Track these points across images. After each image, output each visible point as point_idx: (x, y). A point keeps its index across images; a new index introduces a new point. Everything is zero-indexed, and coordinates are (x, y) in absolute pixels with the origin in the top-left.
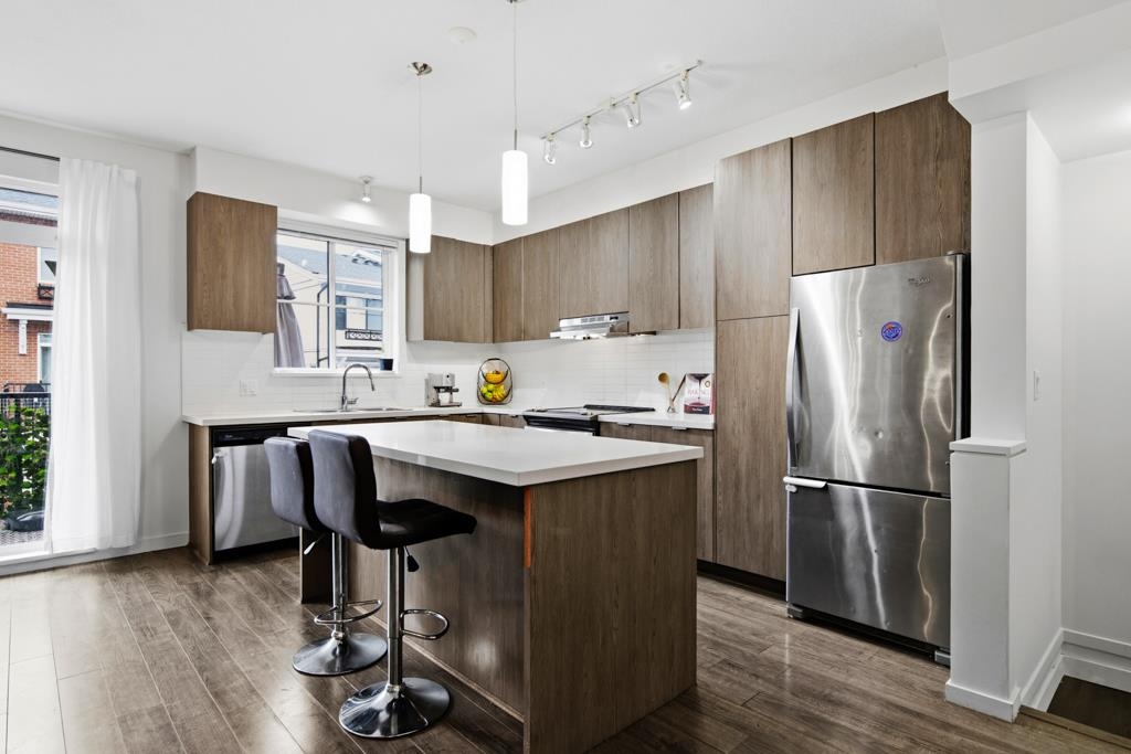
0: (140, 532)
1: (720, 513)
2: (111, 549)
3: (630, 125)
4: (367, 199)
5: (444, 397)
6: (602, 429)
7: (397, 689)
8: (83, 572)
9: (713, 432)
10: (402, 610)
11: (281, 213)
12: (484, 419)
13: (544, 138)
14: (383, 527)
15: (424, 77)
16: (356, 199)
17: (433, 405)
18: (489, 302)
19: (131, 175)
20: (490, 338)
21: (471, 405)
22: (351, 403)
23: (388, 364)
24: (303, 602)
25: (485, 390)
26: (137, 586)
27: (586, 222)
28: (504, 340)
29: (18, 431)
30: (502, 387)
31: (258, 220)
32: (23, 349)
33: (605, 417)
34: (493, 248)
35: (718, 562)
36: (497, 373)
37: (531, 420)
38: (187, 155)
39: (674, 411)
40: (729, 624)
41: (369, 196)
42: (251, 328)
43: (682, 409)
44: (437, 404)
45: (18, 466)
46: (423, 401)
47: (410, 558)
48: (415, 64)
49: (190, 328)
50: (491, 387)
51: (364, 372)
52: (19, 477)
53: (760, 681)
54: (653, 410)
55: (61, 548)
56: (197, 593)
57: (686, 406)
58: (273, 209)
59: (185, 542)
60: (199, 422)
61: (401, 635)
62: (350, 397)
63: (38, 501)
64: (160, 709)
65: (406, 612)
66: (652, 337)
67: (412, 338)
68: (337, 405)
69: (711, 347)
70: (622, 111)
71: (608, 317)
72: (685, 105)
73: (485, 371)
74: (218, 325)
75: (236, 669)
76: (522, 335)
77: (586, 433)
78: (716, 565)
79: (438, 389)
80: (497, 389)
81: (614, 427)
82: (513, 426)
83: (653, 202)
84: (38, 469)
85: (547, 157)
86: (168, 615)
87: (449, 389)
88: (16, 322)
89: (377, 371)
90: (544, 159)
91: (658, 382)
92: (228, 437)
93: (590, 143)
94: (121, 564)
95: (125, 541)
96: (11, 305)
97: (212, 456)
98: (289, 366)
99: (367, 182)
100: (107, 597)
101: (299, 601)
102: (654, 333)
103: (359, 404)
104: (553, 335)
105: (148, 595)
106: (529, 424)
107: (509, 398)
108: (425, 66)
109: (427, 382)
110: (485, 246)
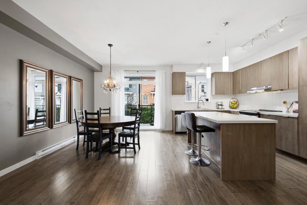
0: (165, 127)
1: (300, 142)
2: (162, 129)
3: (264, 39)
4: (202, 67)
5: (220, 107)
6: (261, 116)
7: (200, 158)
8: (158, 132)
9: (298, 118)
10: (201, 145)
11: (186, 73)
12: (229, 112)
13: (242, 47)
14: (197, 129)
15: (210, 44)
16: (200, 68)
17: (217, 109)
18: (232, 85)
19: (164, 71)
20: (232, 93)
21: (227, 109)
22: (200, 108)
23: (207, 100)
24: (188, 142)
25: (231, 105)
26: (165, 135)
27: (258, 63)
28: (236, 94)
29: (152, 110)
30: (236, 105)
31: (182, 75)
32: (153, 98)
33: (262, 113)
34: (233, 72)
35: (300, 156)
36: (234, 101)
37: (241, 113)
38: (172, 66)
39: (288, 112)
40: (297, 172)
41: (203, 67)
42: (181, 94)
43: (292, 111)
44: (218, 108)
45: (151, 116)
46: (215, 108)
47: (202, 135)
48: (207, 42)
49: (172, 95)
50: (233, 105)
51: (202, 102)
52: (152, 117)
53: (300, 186)
54: (282, 111)
55: (156, 128)
56: (172, 138)
57: (293, 111)
58: (185, 73)
59: (172, 130)
60: (173, 110)
61: (201, 149)
62: (199, 106)
63: (153, 121)
64: (165, 151)
65: (202, 146)
66: (281, 91)
67: (213, 94)
68: (197, 108)
69: (297, 94)
70: (262, 36)
71: (265, 87)
72: (281, 30)
73: (231, 101)
74: (176, 94)
75: (176, 149)
76: (240, 92)
77: (255, 116)
78: (299, 156)
79: (219, 105)
80: (235, 105)
81: (264, 115)
82: (237, 114)
83: (279, 54)
84: (153, 116)
85: (242, 51)
86: (168, 140)
87: (221, 105)
88: (152, 94)
89: (205, 101)
90: (241, 52)
91: (283, 104)
92: (177, 113)
93: (254, 45)
94: (163, 132)
95: (163, 128)
96: (151, 91)
97: (175, 116)
98: (188, 100)
99: (202, 64)
100: (161, 136)
101: (187, 142)
102: (282, 90)
103: (201, 108)
104: (248, 92)
105: (166, 137)
106: (240, 113)
107: (238, 107)
108: (210, 42)
109: (216, 103)
110: (230, 72)
